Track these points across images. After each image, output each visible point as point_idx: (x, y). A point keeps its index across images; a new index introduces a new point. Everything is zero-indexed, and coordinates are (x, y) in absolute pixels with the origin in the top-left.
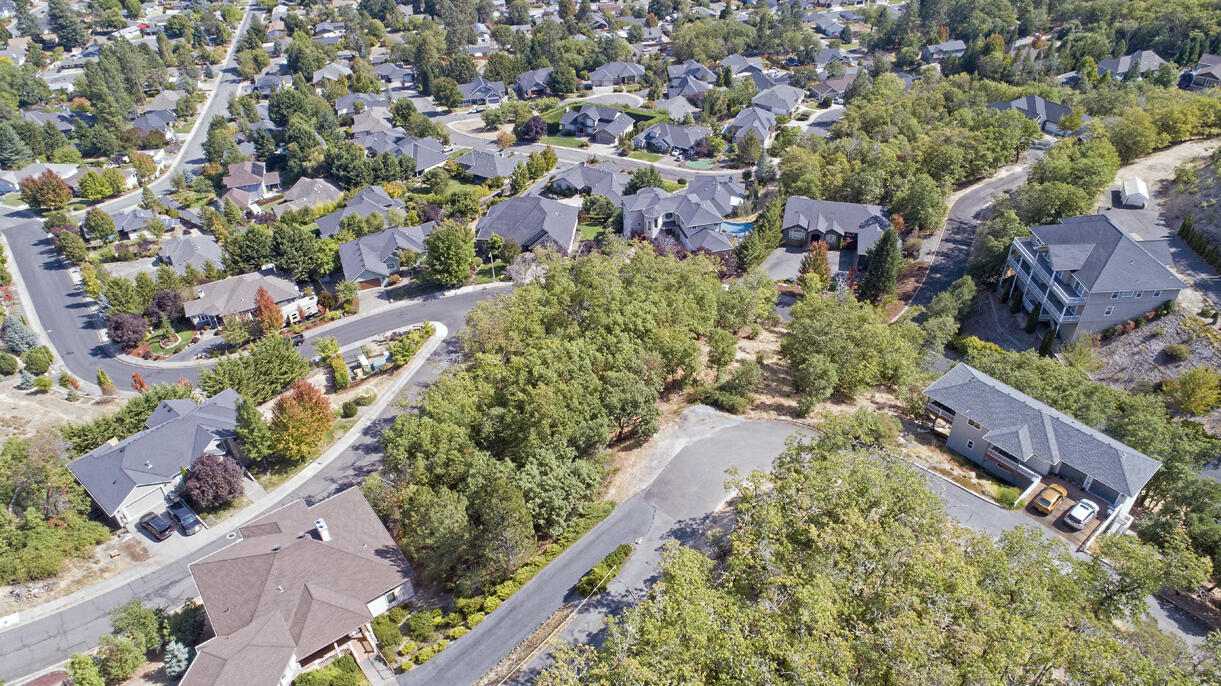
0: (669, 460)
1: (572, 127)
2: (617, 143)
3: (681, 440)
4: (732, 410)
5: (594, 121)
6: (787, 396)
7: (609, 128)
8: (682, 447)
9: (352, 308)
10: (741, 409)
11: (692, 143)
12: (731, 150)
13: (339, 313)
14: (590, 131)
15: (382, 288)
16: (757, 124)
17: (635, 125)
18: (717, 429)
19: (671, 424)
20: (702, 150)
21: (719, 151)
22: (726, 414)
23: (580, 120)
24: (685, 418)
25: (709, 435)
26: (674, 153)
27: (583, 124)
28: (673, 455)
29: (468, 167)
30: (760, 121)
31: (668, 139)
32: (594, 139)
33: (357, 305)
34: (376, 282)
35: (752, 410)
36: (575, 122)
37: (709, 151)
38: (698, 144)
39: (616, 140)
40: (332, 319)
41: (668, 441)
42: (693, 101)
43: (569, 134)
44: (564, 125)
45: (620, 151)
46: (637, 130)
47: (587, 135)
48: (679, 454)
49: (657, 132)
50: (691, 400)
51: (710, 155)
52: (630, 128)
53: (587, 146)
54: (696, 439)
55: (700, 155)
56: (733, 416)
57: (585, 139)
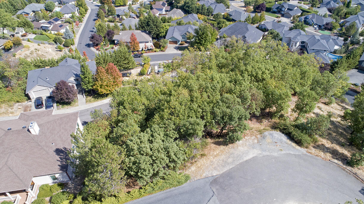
0: (241, 161)
1: (276, 10)
2: (292, 18)
3: (255, 150)
4: (299, 143)
5: (286, 9)
6: (342, 145)
7: (290, 12)
8: (254, 155)
9: (164, 49)
10: (305, 145)
11: (324, 23)
12: (341, 30)
13: (158, 50)
14: (283, 12)
15: (177, 45)
16: (357, 21)
17: (302, 13)
18: (283, 152)
19: (253, 137)
20: (328, 27)
21: (335, 29)
22: (294, 144)
23: (280, 8)
24: (264, 138)
25: (275, 154)
26: (315, 26)
27: (281, 9)
28: (245, 159)
29: (231, 15)
30: (359, 20)
31: (314, 20)
32: (283, 16)
33: (166, 49)
34: (176, 42)
35: (314, 147)
36: (277, 8)
37: (331, 28)
38: (327, 24)
39: (292, 17)
40: (155, 51)
41: (246, 148)
42: (330, 10)
43: (274, 12)
44: (273, 9)
45: (292, 21)
46: (302, 15)
47: (281, 14)
48: (250, 160)
49: (310, 17)
50: (274, 127)
51: (330, 30)
52: (300, 14)
53: (279, 17)
54: (265, 153)
55: (326, 29)
56: (298, 147)
57: (280, 15)
